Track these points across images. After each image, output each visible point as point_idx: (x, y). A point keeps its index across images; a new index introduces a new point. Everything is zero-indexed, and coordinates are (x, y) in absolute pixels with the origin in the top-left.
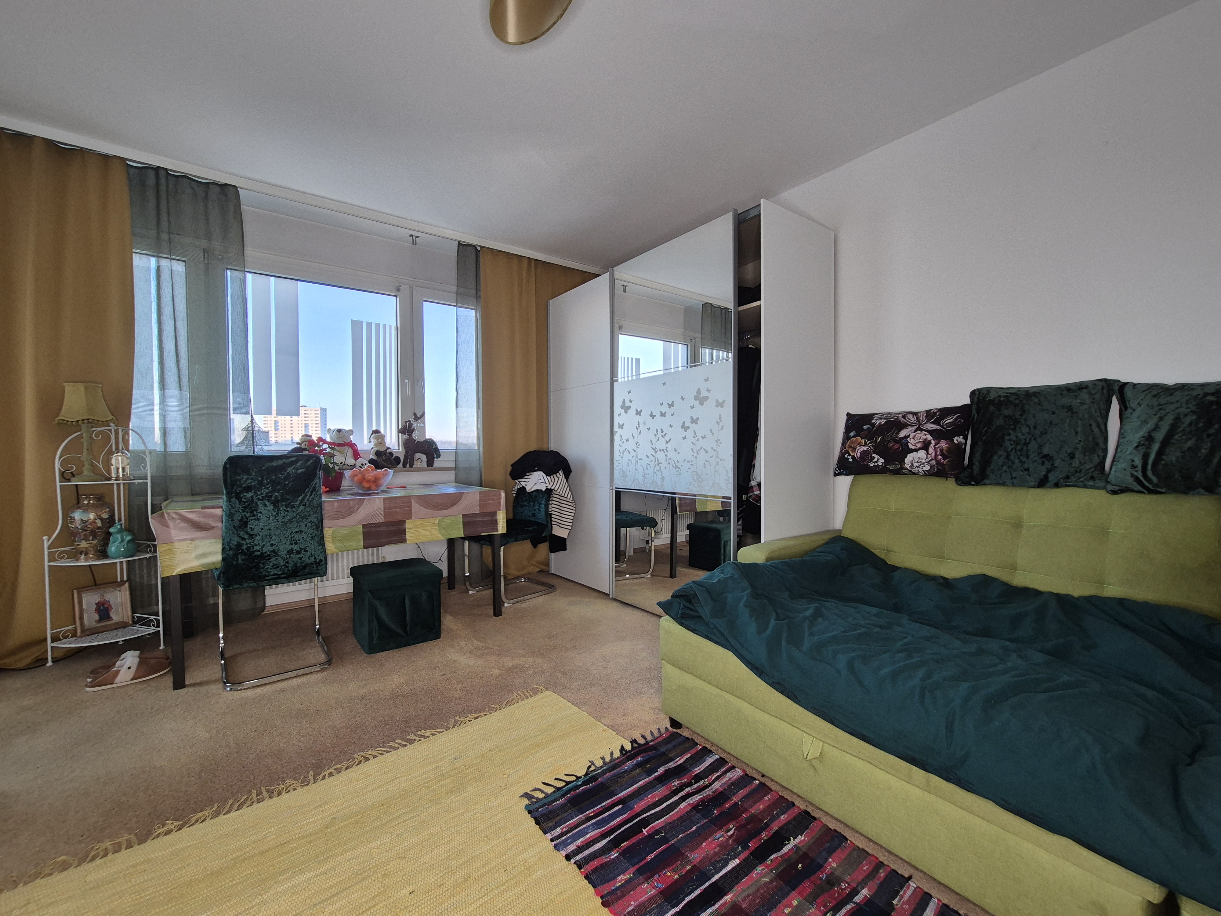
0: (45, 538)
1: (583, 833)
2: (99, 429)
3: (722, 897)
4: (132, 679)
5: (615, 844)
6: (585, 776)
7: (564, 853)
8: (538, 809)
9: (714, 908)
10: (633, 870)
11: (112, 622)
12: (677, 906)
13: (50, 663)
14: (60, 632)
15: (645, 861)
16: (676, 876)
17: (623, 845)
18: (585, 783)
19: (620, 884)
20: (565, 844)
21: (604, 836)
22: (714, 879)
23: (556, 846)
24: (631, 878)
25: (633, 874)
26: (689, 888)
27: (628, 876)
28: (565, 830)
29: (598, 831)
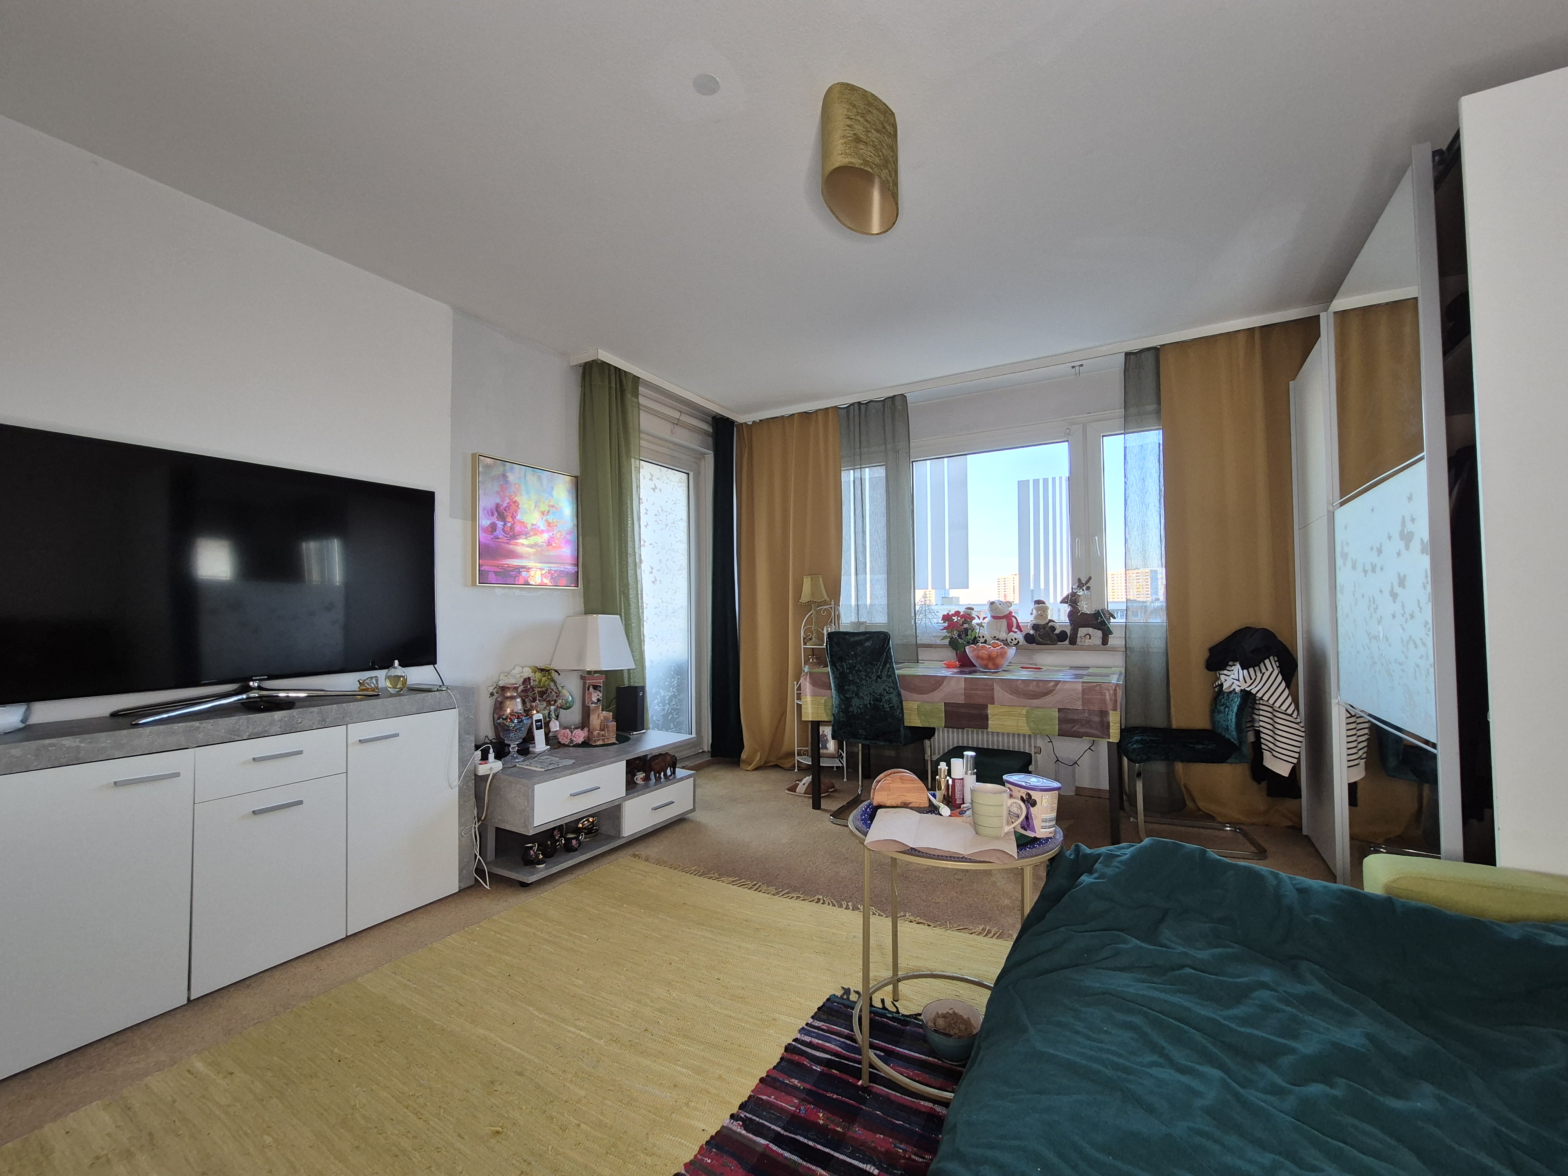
0: (795, 683)
1: (828, 1040)
2: (825, 607)
3: (817, 1166)
4: (804, 793)
5: (828, 1063)
6: (903, 1015)
7: (798, 1036)
8: (835, 1002)
9: (800, 1161)
10: (808, 1086)
11: (828, 752)
12: (785, 1131)
13: (796, 770)
14: (802, 750)
15: (825, 1093)
16: (821, 1122)
17: (834, 1071)
18: (893, 1019)
19: (788, 1082)
20: (808, 1034)
21: (836, 1054)
22: (837, 1155)
23: (803, 1028)
24: (800, 1088)
25: (804, 1088)
26: (813, 1135)
27: (799, 1085)
28: (824, 1028)
29: (840, 1049)
